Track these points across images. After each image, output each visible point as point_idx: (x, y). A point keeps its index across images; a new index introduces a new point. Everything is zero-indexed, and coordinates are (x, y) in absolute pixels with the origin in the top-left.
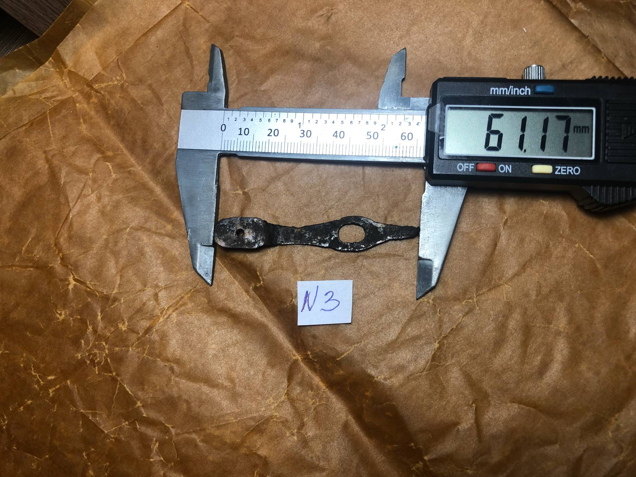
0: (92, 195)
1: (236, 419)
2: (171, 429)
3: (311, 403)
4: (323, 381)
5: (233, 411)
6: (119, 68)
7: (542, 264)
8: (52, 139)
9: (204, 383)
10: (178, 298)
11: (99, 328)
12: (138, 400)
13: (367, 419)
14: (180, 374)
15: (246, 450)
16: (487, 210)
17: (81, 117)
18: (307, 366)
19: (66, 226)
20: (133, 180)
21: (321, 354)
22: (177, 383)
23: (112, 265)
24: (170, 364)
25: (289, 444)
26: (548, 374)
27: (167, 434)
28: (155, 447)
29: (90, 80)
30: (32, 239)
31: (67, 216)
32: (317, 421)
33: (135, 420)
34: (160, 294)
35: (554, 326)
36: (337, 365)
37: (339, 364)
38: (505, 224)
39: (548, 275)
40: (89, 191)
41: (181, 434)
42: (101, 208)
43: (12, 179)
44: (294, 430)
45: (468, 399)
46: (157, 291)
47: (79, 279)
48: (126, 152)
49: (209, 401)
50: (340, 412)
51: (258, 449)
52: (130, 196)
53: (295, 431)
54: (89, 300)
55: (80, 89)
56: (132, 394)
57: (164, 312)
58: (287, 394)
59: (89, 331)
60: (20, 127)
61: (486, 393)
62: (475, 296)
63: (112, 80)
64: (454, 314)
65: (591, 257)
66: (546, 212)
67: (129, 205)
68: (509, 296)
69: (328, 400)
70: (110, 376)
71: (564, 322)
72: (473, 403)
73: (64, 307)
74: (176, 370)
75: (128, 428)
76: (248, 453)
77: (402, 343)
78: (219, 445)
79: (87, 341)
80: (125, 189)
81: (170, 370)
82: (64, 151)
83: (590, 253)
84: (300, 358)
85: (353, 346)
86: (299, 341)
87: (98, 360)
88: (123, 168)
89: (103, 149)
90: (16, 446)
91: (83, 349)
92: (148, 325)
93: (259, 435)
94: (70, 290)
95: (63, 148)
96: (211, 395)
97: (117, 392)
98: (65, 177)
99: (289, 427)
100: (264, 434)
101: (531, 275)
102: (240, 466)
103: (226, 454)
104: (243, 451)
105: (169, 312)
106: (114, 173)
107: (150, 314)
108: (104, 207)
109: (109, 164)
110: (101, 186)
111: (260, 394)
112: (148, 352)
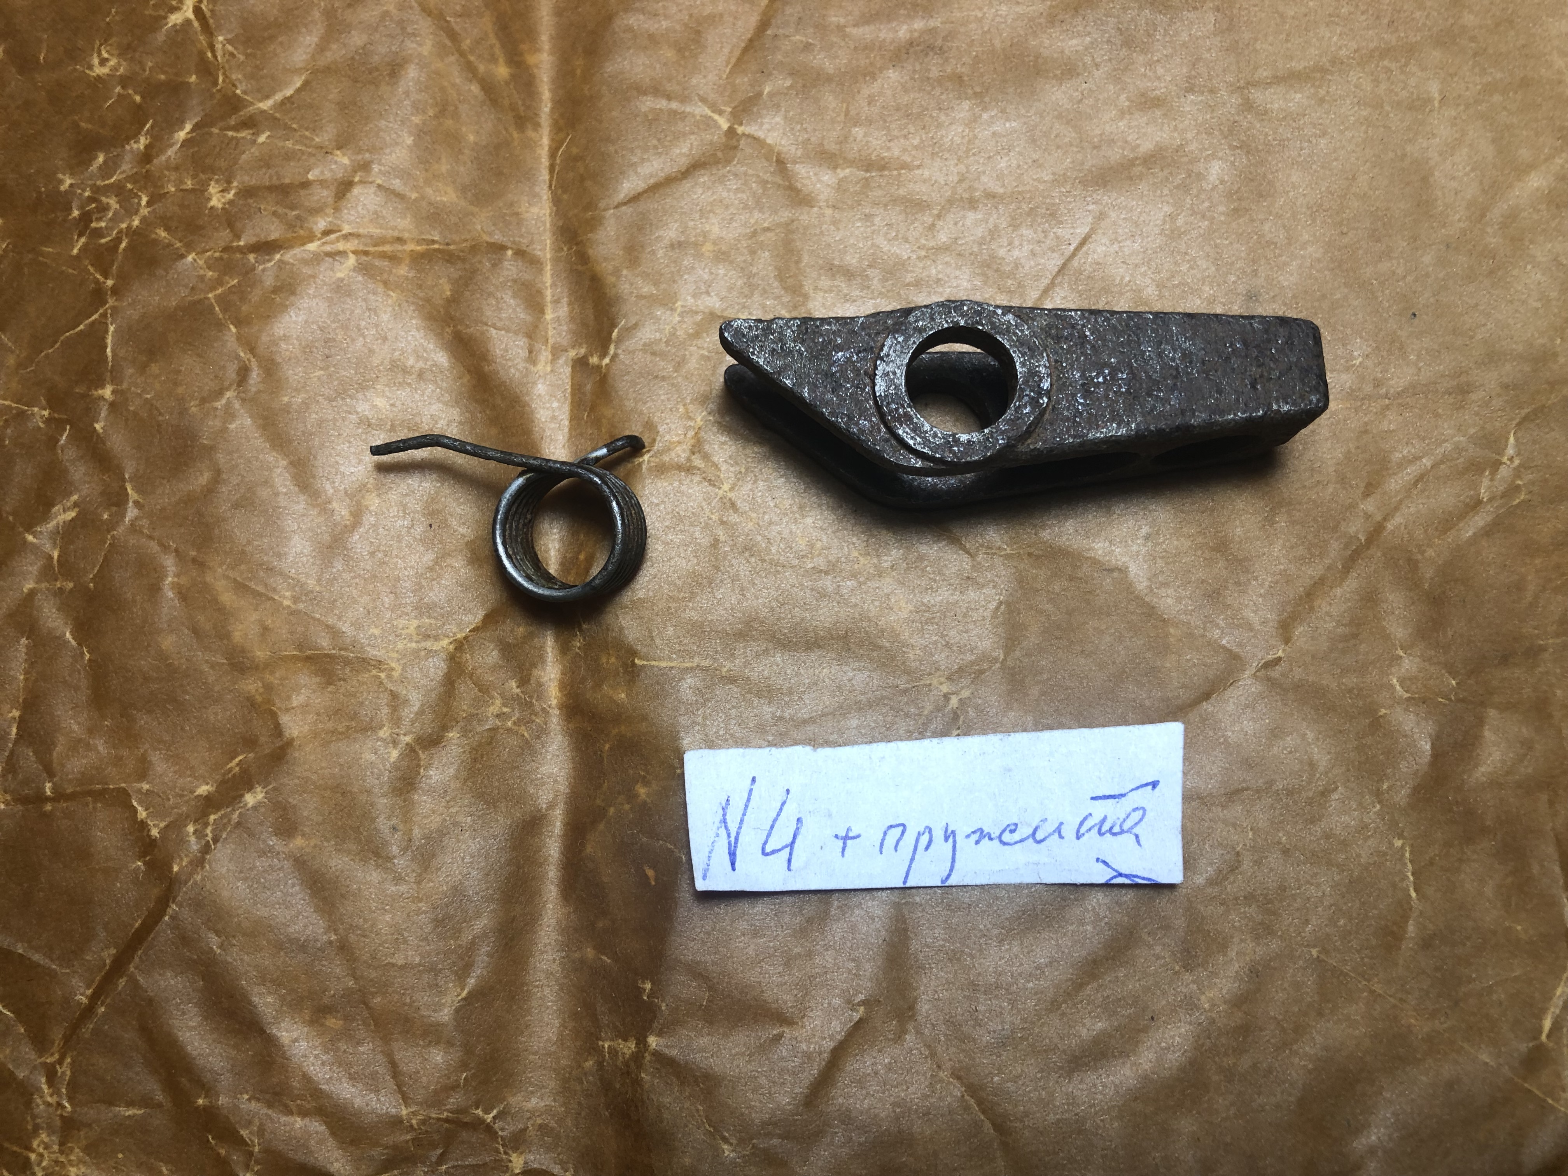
1: (295, 603)
2: (131, 504)
3: (495, 709)
4: (563, 685)
5: (303, 578)
7: (1282, 822)
9: (291, 463)
10: (391, 233)
11: (163, 158)
12: (112, 382)
13: (595, 846)
14: (251, 399)
15: (261, 690)
16: (1251, 603)
22: (229, 414)
23: (307, 42)
24: (249, 360)
25: (367, 756)
26: (1091, 1077)
27: (114, 509)
28: (62, 515)
32: (475, 760)
33: (68, 421)
34: (356, 191)
35: (1194, 982)
36: (625, 671)
37: (632, 673)
38: (1268, 665)
39: (1274, 858)
41: (142, 532)
44: (405, 735)
45: (858, 985)
46: (357, 179)
47: (208, 14)
49: (267, 511)
50: (544, 784)
51: (287, 710)
53: (407, 739)
54: (193, 78)
56: (110, 359)
57: (333, 236)
58: (459, 645)
59: (135, 146)
61: (911, 1008)
65: (1409, 896)
66: (1388, 715)
69: (540, 737)
70: (97, 282)
71: (1225, 991)
72: (863, 1003)
73: (125, 51)
74: (251, 382)
75: (39, 428)
76: (259, 699)
78: (208, 627)
79: (111, 164)
81: (238, 374)
83: (1415, 883)
87: (98, 226)
91: (87, 175)
92: (273, 237)
93: (318, 679)
94: (167, 24)
96: (282, 501)
97: (82, 327)
99: (399, 719)
100: (331, 688)
101: (1234, 825)
102: (216, 714)
103: (207, 662)
104: (252, 686)
105: (344, 246)
107: (298, 216)
111: (396, 592)
112: (224, 293)
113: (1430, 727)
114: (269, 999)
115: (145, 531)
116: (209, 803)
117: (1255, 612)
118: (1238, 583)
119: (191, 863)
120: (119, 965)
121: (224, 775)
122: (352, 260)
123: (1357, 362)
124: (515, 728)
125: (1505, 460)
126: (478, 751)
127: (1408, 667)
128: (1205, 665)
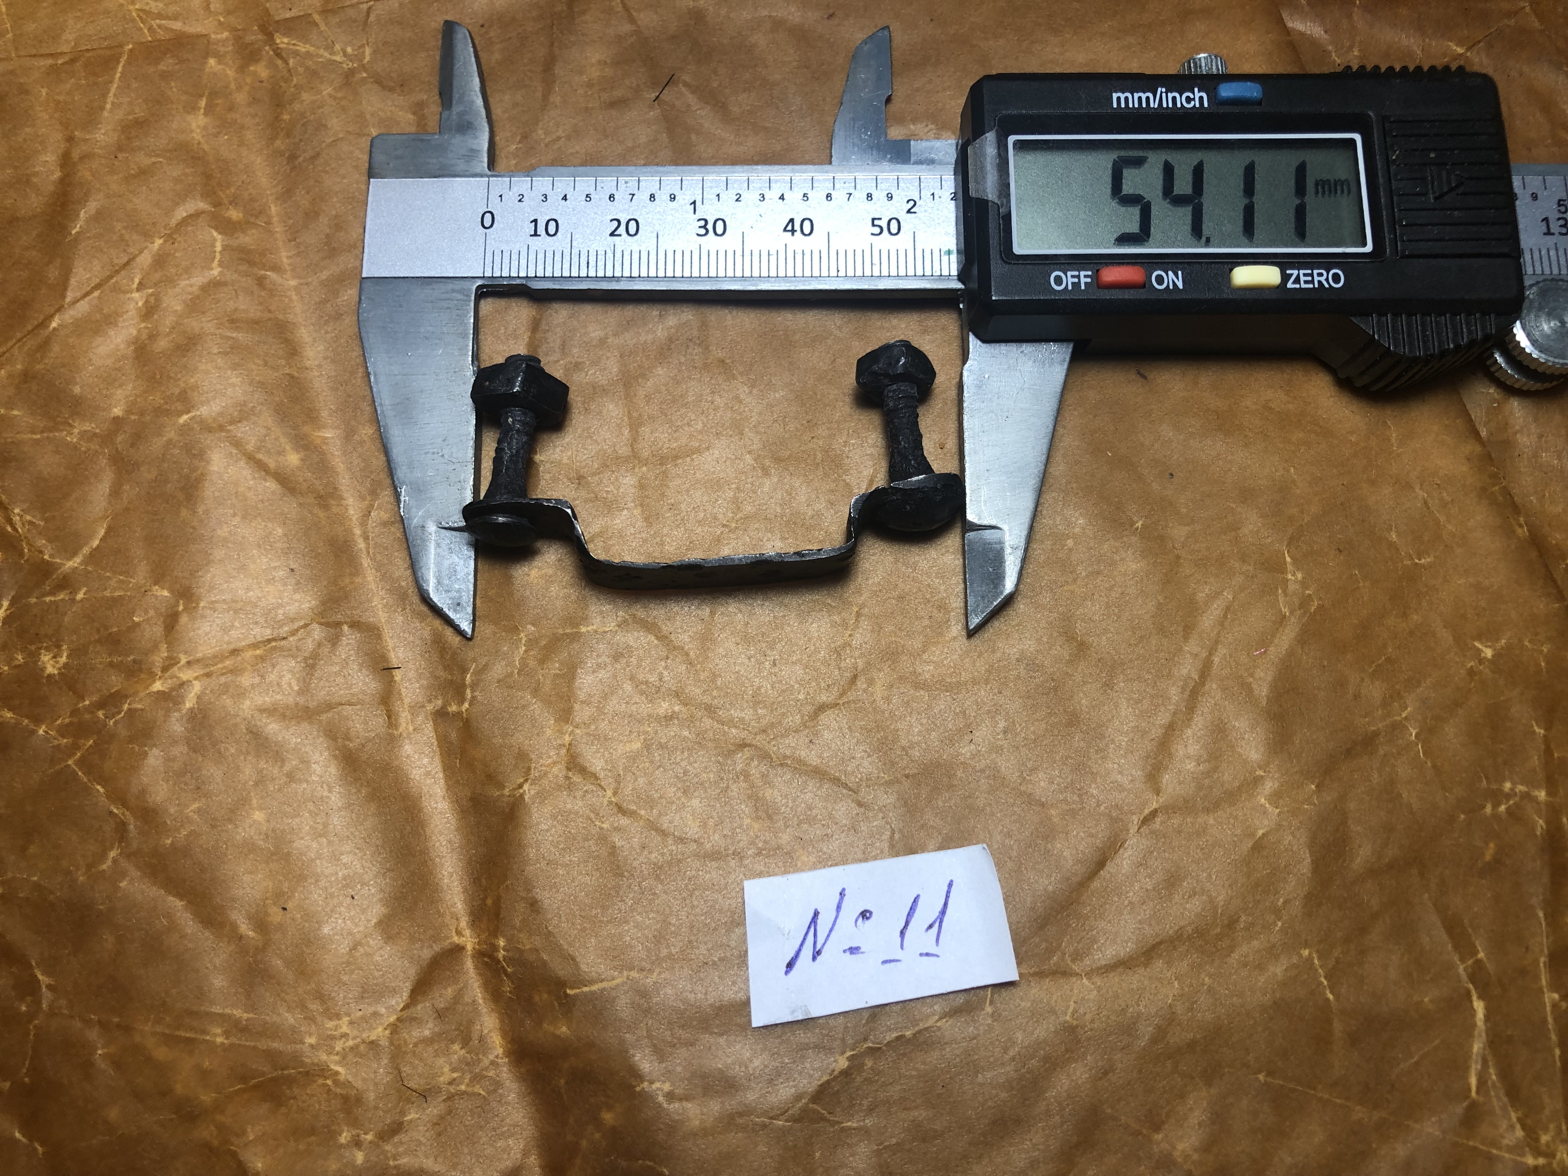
0: (136, 295)
1: (227, 1038)
2: (44, 989)
3: (445, 1078)
4: (504, 1034)
5: (228, 1010)
6: (365, 29)
7: (1200, 965)
8: (106, 114)
9: (189, 902)
10: (225, 649)
14: (135, 854)
15: (215, 1133)
16: (1116, 766)
17: (207, 94)
18: (480, 974)
19: (31, 343)
20: (261, 304)
21: (532, 957)
22: (118, 873)
23: (101, 491)
24: (123, 814)
25: (334, 1166)
29: (277, 18)
31: (44, 321)
32: (439, 1134)
34: (184, 619)
35: (1164, 1139)
36: (560, 1004)
37: (567, 1005)
38: (1145, 821)
39: (1204, 1001)
40: (133, 280)
41: (62, 1014)
42: (144, 336)
44: (365, 1134)
46: (181, 608)
48: (278, 228)
49: (177, 957)
50: (512, 1135)
51: (246, 1145)
52: (233, 338)
53: (369, 1137)
55: (240, 27)
57: (173, 670)
58: (394, 1028)
60: (42, 56)
65: (1328, 1000)
66: (1264, 835)
67: (220, 361)
68: (1081, 1011)
69: (495, 1091)
71: (1193, 1140)
74: (132, 835)
76: (216, 1143)
78: (149, 1087)
80: (228, 316)
81: (116, 831)
82: (120, 156)
83: (1329, 986)
84: (469, 947)
85: (625, 973)
86: (489, 902)
88: (251, 263)
89: (223, 196)
92: (115, 688)
93: (267, 1106)
95: (120, 149)
96: (191, 942)
98: (87, 221)
99: (356, 1119)
100: (283, 1110)
101: (1159, 979)
103: (156, 1122)
104: (206, 1132)
105: (186, 675)
106: (220, 265)
107: (134, 661)
108: (153, 336)
109: (219, 237)
110: (170, 281)
111: (320, 996)
112: (83, 756)
113: (1303, 837)
115: (65, 1011)
117: (1120, 773)
118: (1098, 751)
122: (197, 687)
123: (1139, 524)
124: (470, 1090)
125: (1290, 576)
126: (440, 1125)
127: (1269, 786)
128: (1091, 836)
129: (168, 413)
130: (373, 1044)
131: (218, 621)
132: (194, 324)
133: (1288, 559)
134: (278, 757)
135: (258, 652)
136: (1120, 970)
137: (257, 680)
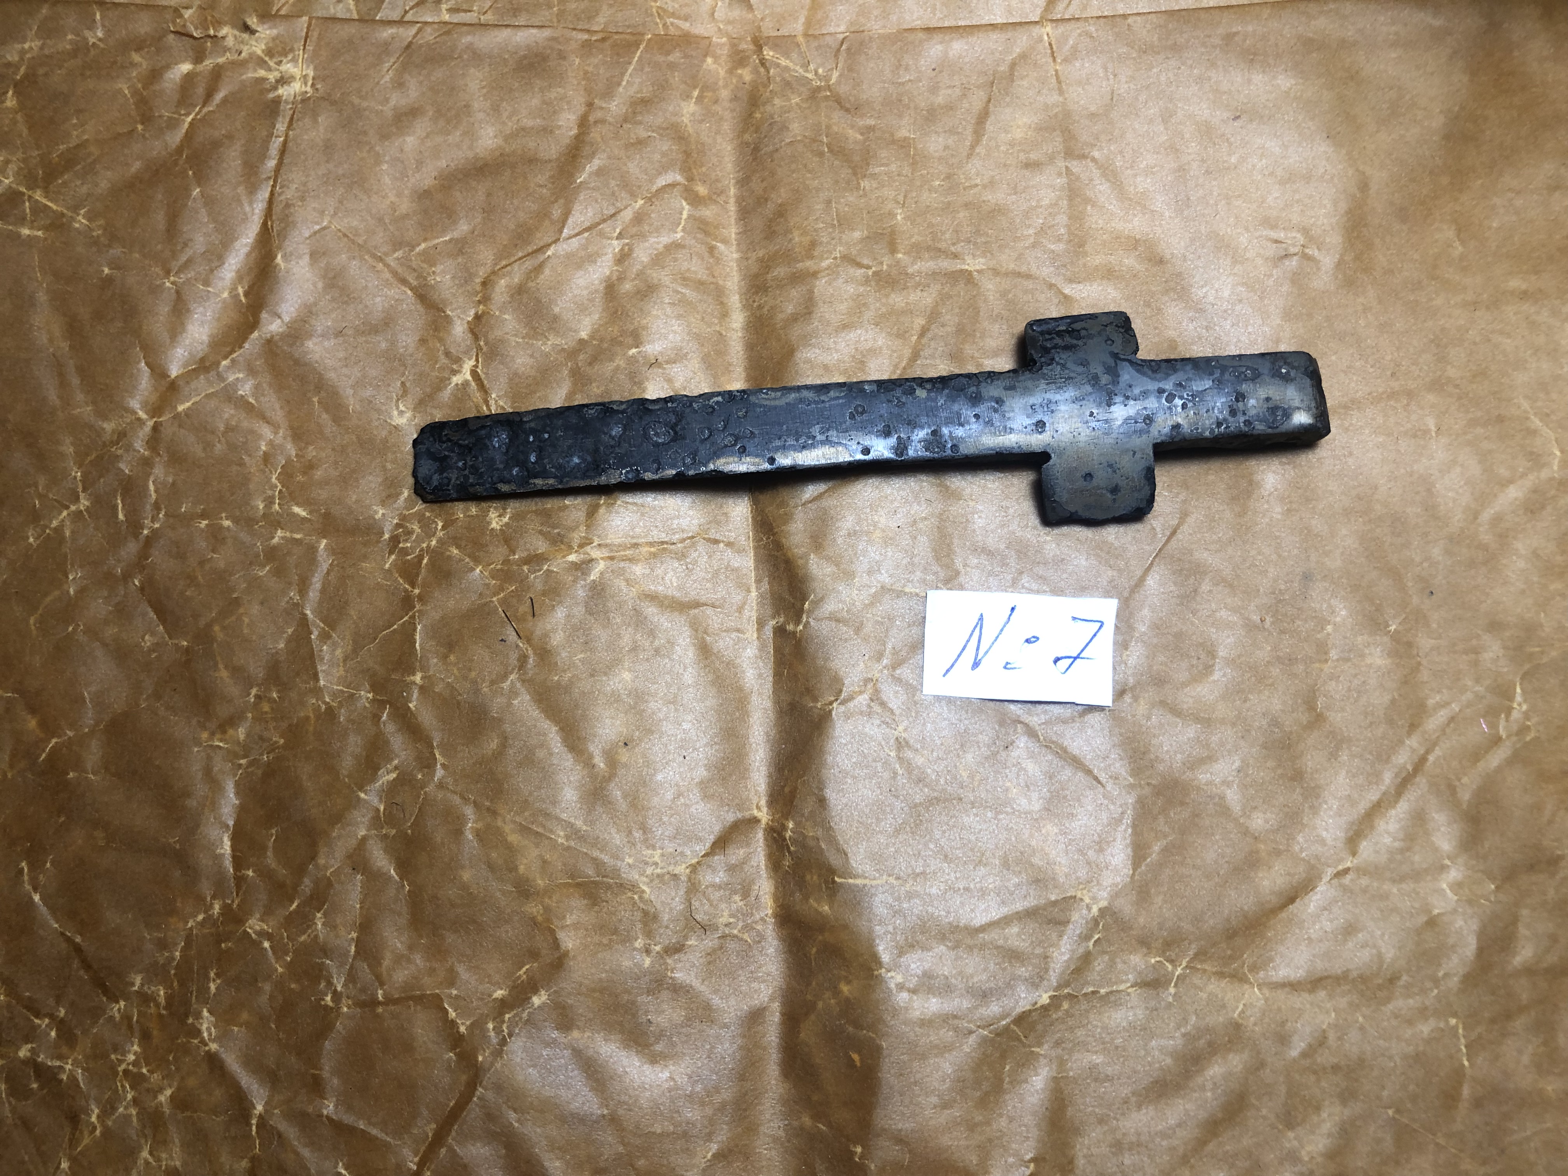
0: (615, 242)
1: (567, 841)
2: (439, 766)
3: (724, 920)
4: (776, 899)
5: (573, 819)
6: (836, 56)
7: (1357, 1005)
8: (621, 89)
9: (561, 729)
10: (630, 543)
12: (421, 670)
13: (808, 1033)
14: (528, 681)
15: (542, 912)
16: (1324, 823)
17: (700, 87)
18: (767, 846)
19: (529, 264)
20: (708, 269)
21: (813, 844)
22: (513, 693)
24: (527, 649)
25: (627, 963)
27: (425, 770)
28: (387, 777)
29: (767, 35)
30: (451, 240)
31: (542, 247)
32: (709, 963)
33: (388, 702)
34: (602, 511)
35: (1295, 1138)
36: (827, 888)
37: (832, 889)
38: (1339, 875)
39: (1354, 1035)
40: (614, 231)
41: (447, 788)
42: (615, 278)
43: (496, 109)
44: (655, 945)
47: (482, 375)
48: (732, 208)
49: (544, 768)
50: (765, 981)
51: (562, 927)
52: (682, 293)
53: (658, 948)
55: (737, 36)
56: (419, 652)
57: (587, 547)
58: (694, 869)
60: (581, 30)
61: (1071, 1162)
62: (1184, 964)
63: (806, 65)
64: (1119, 966)
65: (1463, 1064)
66: (1439, 914)
67: (669, 310)
68: (1248, 1013)
69: (759, 942)
70: (406, 591)
71: (1321, 1146)
72: (1032, 1160)
73: (418, 405)
74: (529, 667)
75: (366, 707)
76: (541, 919)
77: (982, 947)
78: (500, 862)
80: (682, 274)
81: (518, 660)
82: (624, 126)
83: (1468, 1054)
84: (763, 821)
85: (885, 877)
86: (787, 789)
87: (405, 546)
88: (707, 234)
89: (696, 174)
90: (140, 581)
91: (395, 506)
92: (540, 550)
93: (586, 902)
94: (451, 384)
95: (625, 120)
96: (556, 760)
97: (395, 627)
98: (590, 174)
99: (650, 932)
100: (596, 908)
101: (1319, 1007)
102: (507, 932)
103: (500, 890)
104: (534, 909)
105: (595, 554)
106: (683, 230)
107: (559, 534)
108: (621, 279)
109: (687, 207)
110: (642, 236)
111: (644, 829)
112: (505, 597)
113: (1474, 925)
114: (557, 1164)
115: (451, 787)
116: (504, 1005)
117: (1326, 830)
118: (1312, 807)
119: (492, 1054)
120: (439, 1138)
121: (514, 981)
122: (601, 565)
123: (1393, 628)
124: (740, 935)
125: (1515, 705)
126: (712, 955)
127: (1454, 874)
128: (1289, 874)
129: (621, 344)
130: (675, 877)
131: (628, 519)
132: (655, 275)
133: (1518, 690)
134: (652, 634)
135: (652, 549)
136: (1287, 989)
137: (648, 571)
